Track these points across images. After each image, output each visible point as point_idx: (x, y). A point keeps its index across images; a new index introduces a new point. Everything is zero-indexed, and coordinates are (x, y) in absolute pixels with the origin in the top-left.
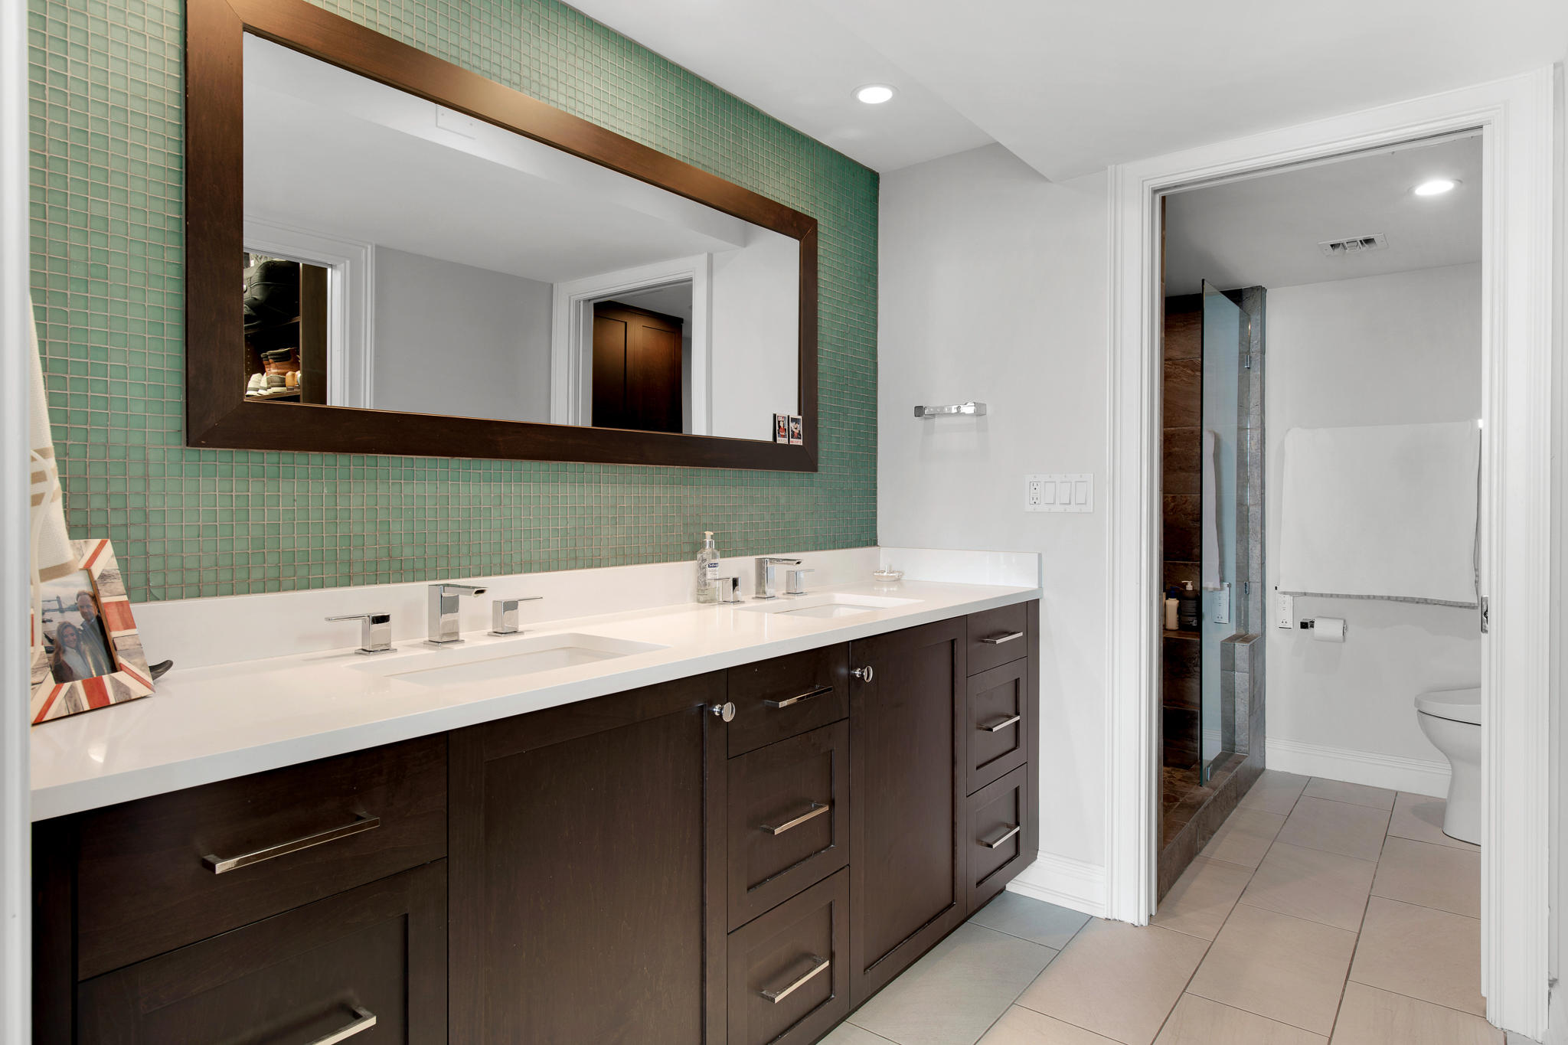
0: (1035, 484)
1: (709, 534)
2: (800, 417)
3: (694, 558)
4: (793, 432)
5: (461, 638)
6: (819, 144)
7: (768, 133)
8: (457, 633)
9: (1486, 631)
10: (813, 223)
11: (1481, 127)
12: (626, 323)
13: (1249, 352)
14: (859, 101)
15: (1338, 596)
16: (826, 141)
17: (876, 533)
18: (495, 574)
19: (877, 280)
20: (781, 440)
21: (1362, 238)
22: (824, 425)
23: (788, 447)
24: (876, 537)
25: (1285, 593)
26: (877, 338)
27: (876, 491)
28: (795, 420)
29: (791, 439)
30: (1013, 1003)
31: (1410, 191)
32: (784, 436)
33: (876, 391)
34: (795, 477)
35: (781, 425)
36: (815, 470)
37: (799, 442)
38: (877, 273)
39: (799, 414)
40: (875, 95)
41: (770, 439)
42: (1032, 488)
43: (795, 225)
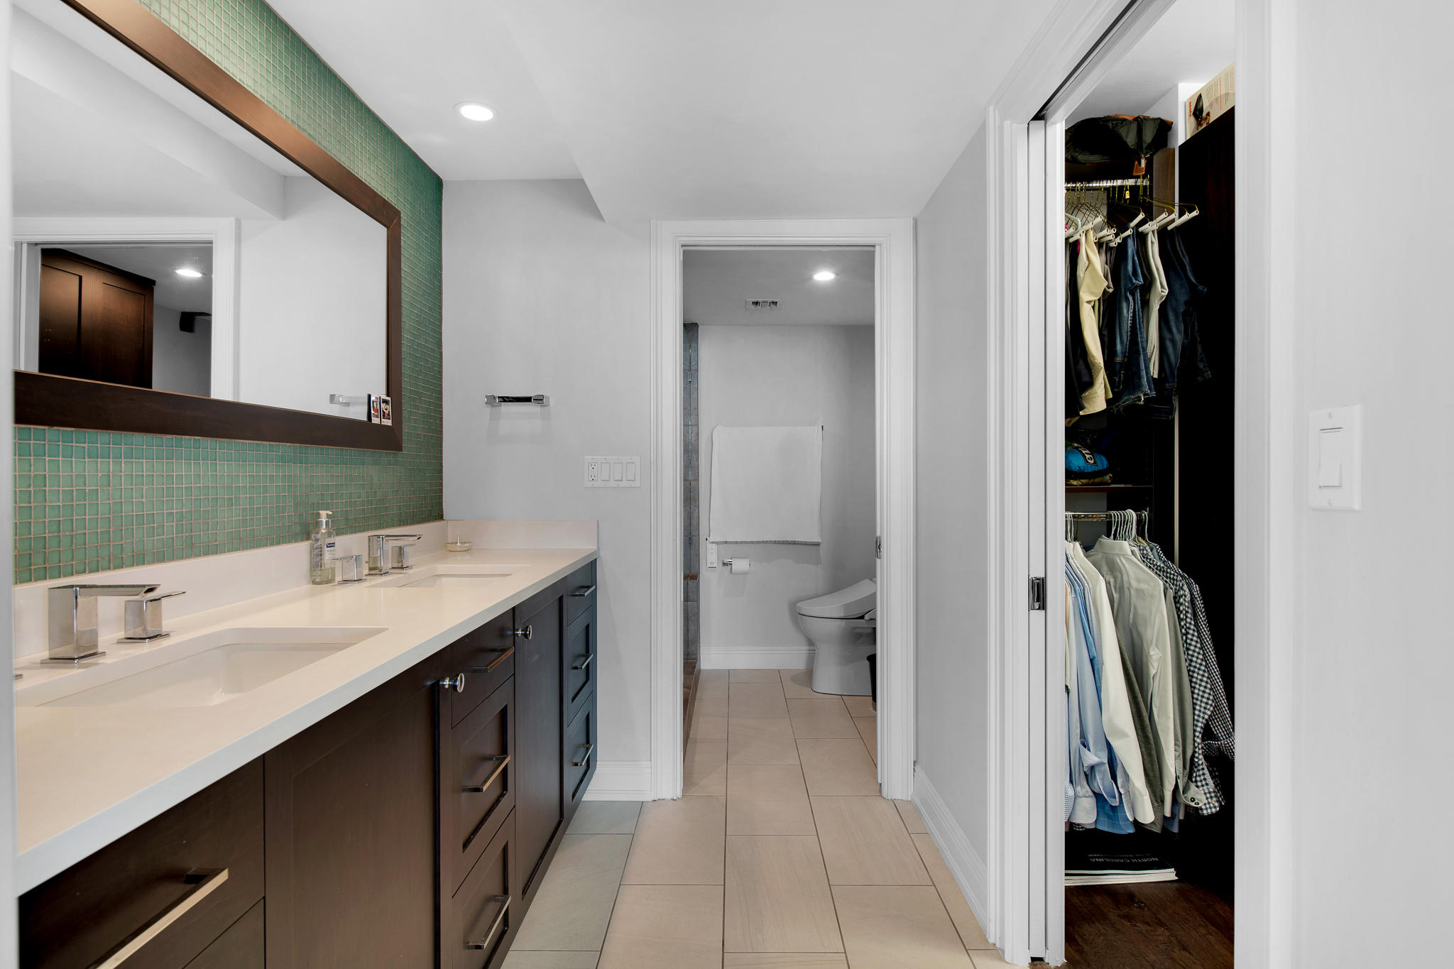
0: (593, 464)
1: (323, 513)
2: (389, 399)
3: (308, 538)
4: (384, 413)
5: (100, 650)
6: (400, 140)
7: (361, 118)
8: (96, 646)
9: (880, 558)
10: (398, 213)
11: (874, 246)
12: (81, 278)
13: (690, 370)
14: (462, 116)
15: (746, 542)
16: (407, 139)
17: (442, 509)
18: (103, 570)
19: (441, 277)
20: (375, 420)
21: (771, 300)
22: (406, 408)
23: (380, 426)
24: (442, 512)
25: (713, 543)
26: (441, 330)
27: (442, 470)
28: (385, 402)
29: (382, 420)
30: (620, 885)
31: (811, 278)
32: (377, 417)
33: (441, 379)
34: (385, 456)
35: (375, 406)
36: (401, 450)
37: (388, 422)
38: (441, 271)
39: (388, 395)
40: (476, 113)
41: (365, 418)
42: (591, 468)
43: (385, 213)
